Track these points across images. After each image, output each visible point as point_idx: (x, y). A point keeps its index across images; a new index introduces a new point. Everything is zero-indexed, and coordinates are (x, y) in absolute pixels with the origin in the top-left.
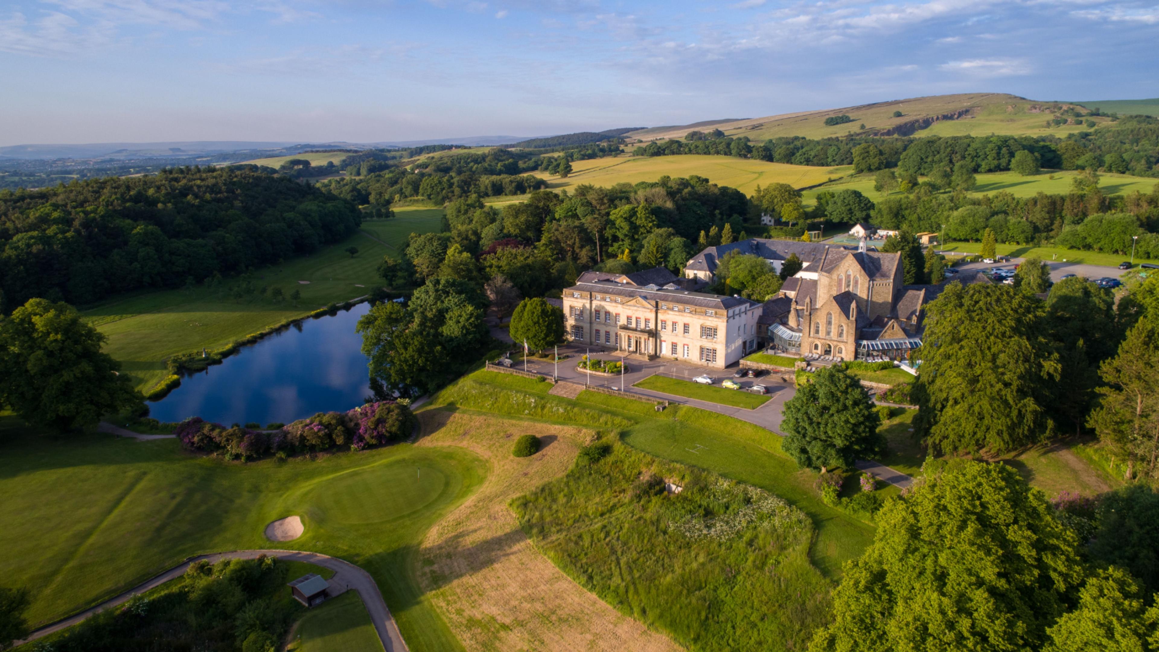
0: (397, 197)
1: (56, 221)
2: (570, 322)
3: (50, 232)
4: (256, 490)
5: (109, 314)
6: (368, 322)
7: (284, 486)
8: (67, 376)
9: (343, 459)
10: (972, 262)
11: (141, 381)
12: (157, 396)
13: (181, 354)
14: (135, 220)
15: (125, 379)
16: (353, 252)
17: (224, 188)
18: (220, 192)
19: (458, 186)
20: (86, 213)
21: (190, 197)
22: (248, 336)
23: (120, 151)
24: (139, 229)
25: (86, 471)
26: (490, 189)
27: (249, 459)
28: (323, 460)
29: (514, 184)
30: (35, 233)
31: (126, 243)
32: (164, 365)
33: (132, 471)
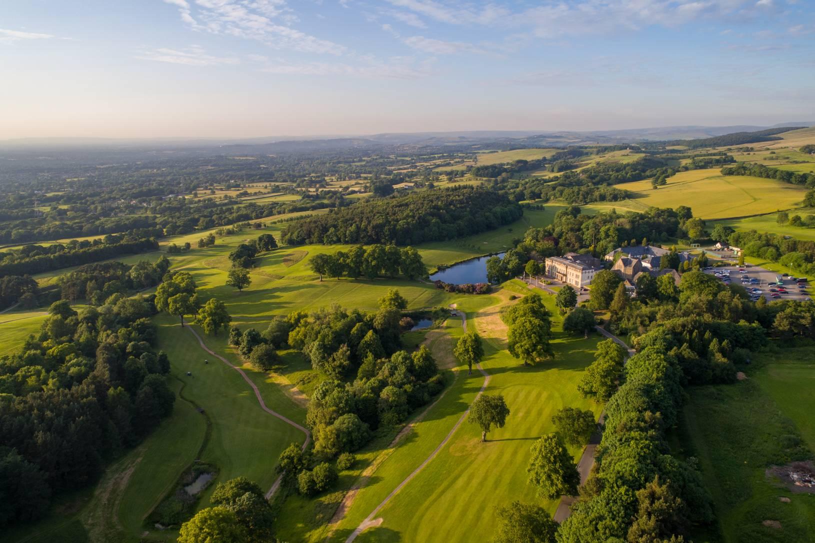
0: (552, 197)
1: (411, 216)
2: (547, 269)
3: (409, 220)
4: (449, 298)
5: (422, 249)
6: (489, 261)
7: (455, 298)
8: (414, 266)
9: (472, 295)
10: (733, 266)
11: (429, 270)
12: (432, 274)
13: (440, 264)
14: (433, 216)
15: (425, 268)
16: (510, 230)
17: (465, 201)
18: (464, 203)
19: (582, 195)
20: (419, 214)
21: (452, 206)
22: (460, 261)
23: (432, 138)
24: (434, 221)
25: (415, 288)
26: (598, 197)
27: (450, 292)
28: (467, 295)
29: (612, 196)
30: (405, 221)
31: (429, 225)
32: (435, 267)
33: (425, 290)
